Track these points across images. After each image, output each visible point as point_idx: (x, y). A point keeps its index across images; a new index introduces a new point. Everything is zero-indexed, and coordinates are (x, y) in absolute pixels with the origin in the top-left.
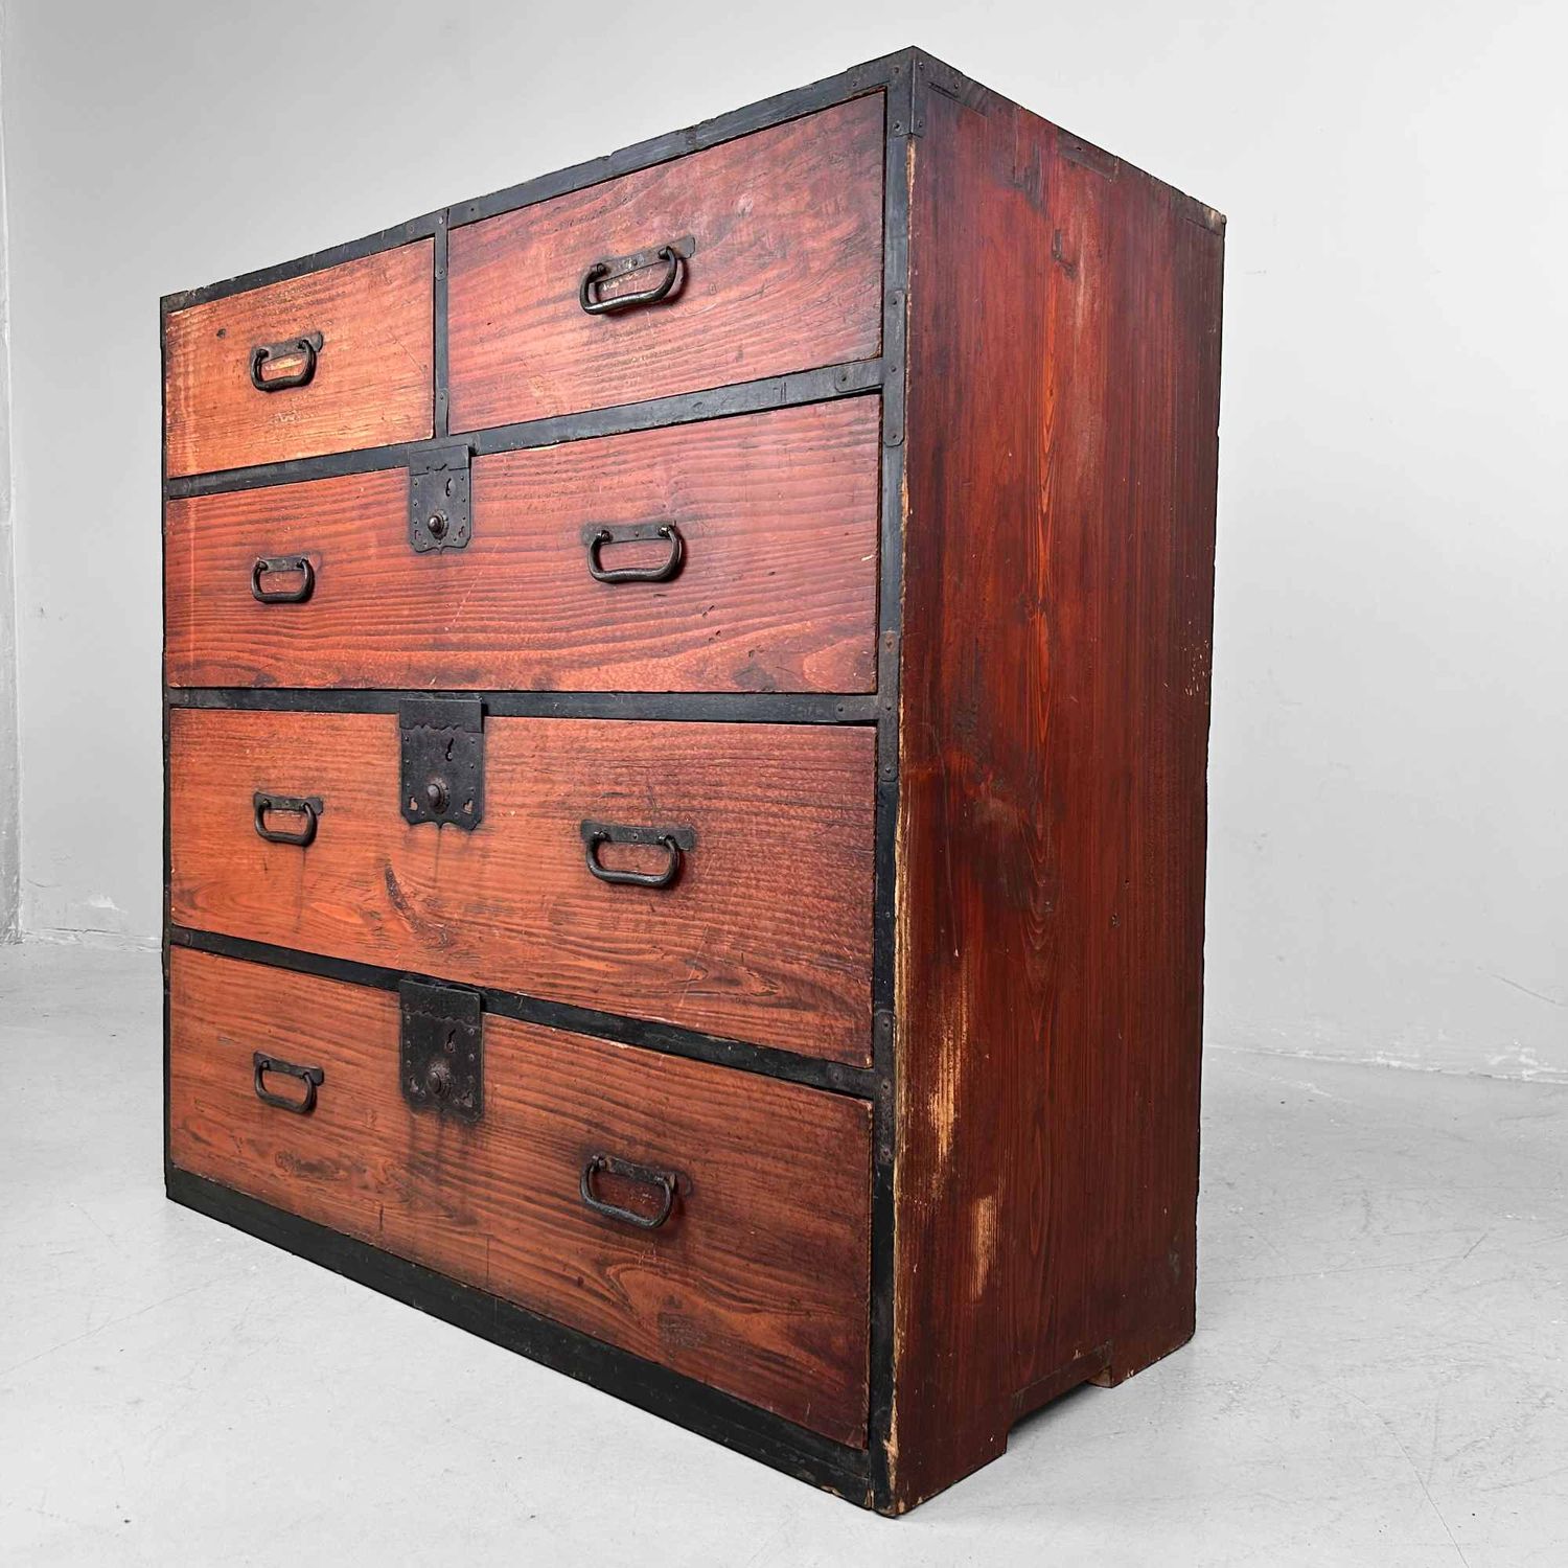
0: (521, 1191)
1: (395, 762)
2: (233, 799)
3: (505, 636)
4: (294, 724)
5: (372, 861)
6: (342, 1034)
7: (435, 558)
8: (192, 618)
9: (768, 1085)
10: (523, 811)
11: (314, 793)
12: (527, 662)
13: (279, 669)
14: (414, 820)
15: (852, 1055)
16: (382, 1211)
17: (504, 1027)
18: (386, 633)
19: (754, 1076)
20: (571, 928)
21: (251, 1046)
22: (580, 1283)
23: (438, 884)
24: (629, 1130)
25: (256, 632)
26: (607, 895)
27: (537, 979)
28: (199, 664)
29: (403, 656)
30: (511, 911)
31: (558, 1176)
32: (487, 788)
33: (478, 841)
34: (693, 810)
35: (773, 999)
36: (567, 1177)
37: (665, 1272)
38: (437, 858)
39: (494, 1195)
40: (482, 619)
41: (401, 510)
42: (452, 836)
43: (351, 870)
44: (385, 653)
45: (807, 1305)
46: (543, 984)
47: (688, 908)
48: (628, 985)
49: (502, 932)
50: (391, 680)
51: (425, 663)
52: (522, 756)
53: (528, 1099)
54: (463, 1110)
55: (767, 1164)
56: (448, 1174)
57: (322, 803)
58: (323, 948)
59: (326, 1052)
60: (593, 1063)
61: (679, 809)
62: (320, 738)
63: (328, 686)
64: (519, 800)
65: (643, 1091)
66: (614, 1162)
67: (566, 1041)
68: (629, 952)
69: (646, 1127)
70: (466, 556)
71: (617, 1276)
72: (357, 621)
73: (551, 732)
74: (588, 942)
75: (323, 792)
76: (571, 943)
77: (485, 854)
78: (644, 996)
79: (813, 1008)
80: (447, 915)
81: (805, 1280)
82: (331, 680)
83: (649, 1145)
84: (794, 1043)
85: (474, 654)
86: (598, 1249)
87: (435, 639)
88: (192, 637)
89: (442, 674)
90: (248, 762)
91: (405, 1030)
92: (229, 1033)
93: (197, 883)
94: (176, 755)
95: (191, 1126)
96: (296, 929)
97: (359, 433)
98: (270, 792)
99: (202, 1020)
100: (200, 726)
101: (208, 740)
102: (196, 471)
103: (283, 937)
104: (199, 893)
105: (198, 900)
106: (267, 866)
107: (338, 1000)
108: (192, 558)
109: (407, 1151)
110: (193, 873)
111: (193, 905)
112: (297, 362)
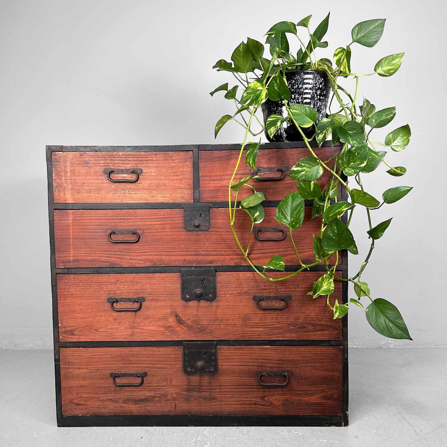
0: (233, 387)
1: (179, 286)
2: (96, 301)
3: (223, 253)
4: (130, 277)
5: (169, 313)
6: (156, 361)
7: (195, 233)
8: (72, 247)
9: (315, 348)
10: (233, 295)
11: (141, 296)
12: (232, 259)
13: (122, 262)
14: (187, 300)
15: (338, 338)
16: (175, 405)
17: (226, 348)
18: (174, 252)
19: (310, 347)
20: (250, 322)
21: (107, 372)
22: (256, 404)
23: (198, 316)
24: (271, 365)
25: (109, 251)
26: (263, 313)
27: (237, 335)
28: (75, 261)
29: (183, 258)
30: (228, 320)
31: (247, 380)
32: (217, 290)
33: (214, 303)
34: (290, 291)
35: (316, 330)
36: (253, 381)
37: (284, 394)
38: (198, 309)
39: (223, 390)
40: (215, 248)
41: (181, 220)
42: (203, 303)
43: (159, 316)
44: (173, 257)
45: (326, 390)
46: (240, 336)
47: (289, 313)
48: (270, 333)
49: (224, 325)
50: (176, 264)
51: (191, 259)
52: (231, 282)
53: (235, 365)
54: (210, 372)
55: (315, 364)
56: (204, 389)
57: (144, 299)
59: (148, 367)
60: (259, 352)
61: (286, 291)
62: (143, 281)
63: (147, 266)
64: (230, 292)
65: (276, 355)
66: (267, 373)
67: (249, 348)
68: (270, 325)
69: (277, 364)
70: (207, 233)
71: (269, 399)
72: (160, 248)
73: (241, 275)
74: (256, 324)
75: (145, 296)
76: (250, 325)
77: (217, 307)
78: (275, 335)
79: (327, 330)
80: (202, 324)
81: (326, 386)
82: (148, 264)
83: (278, 367)
84: (322, 338)
85: (211, 257)
86: (262, 395)
87: (195, 253)
88: (72, 252)
89: (199, 262)
90: (104, 289)
91: (185, 355)
92: (96, 370)
93: (75, 327)
94: (61, 289)
95: (75, 401)
96: (132, 335)
97: (160, 198)
98: (117, 297)
99: (80, 368)
100: (76, 280)
101: (81, 284)
102: (73, 202)
103: (125, 338)
104: (77, 330)
105: (76, 332)
106: (115, 319)
107: (154, 352)
108: (71, 228)
109: (186, 387)
110: (72, 325)
111: (73, 334)
112: (129, 176)
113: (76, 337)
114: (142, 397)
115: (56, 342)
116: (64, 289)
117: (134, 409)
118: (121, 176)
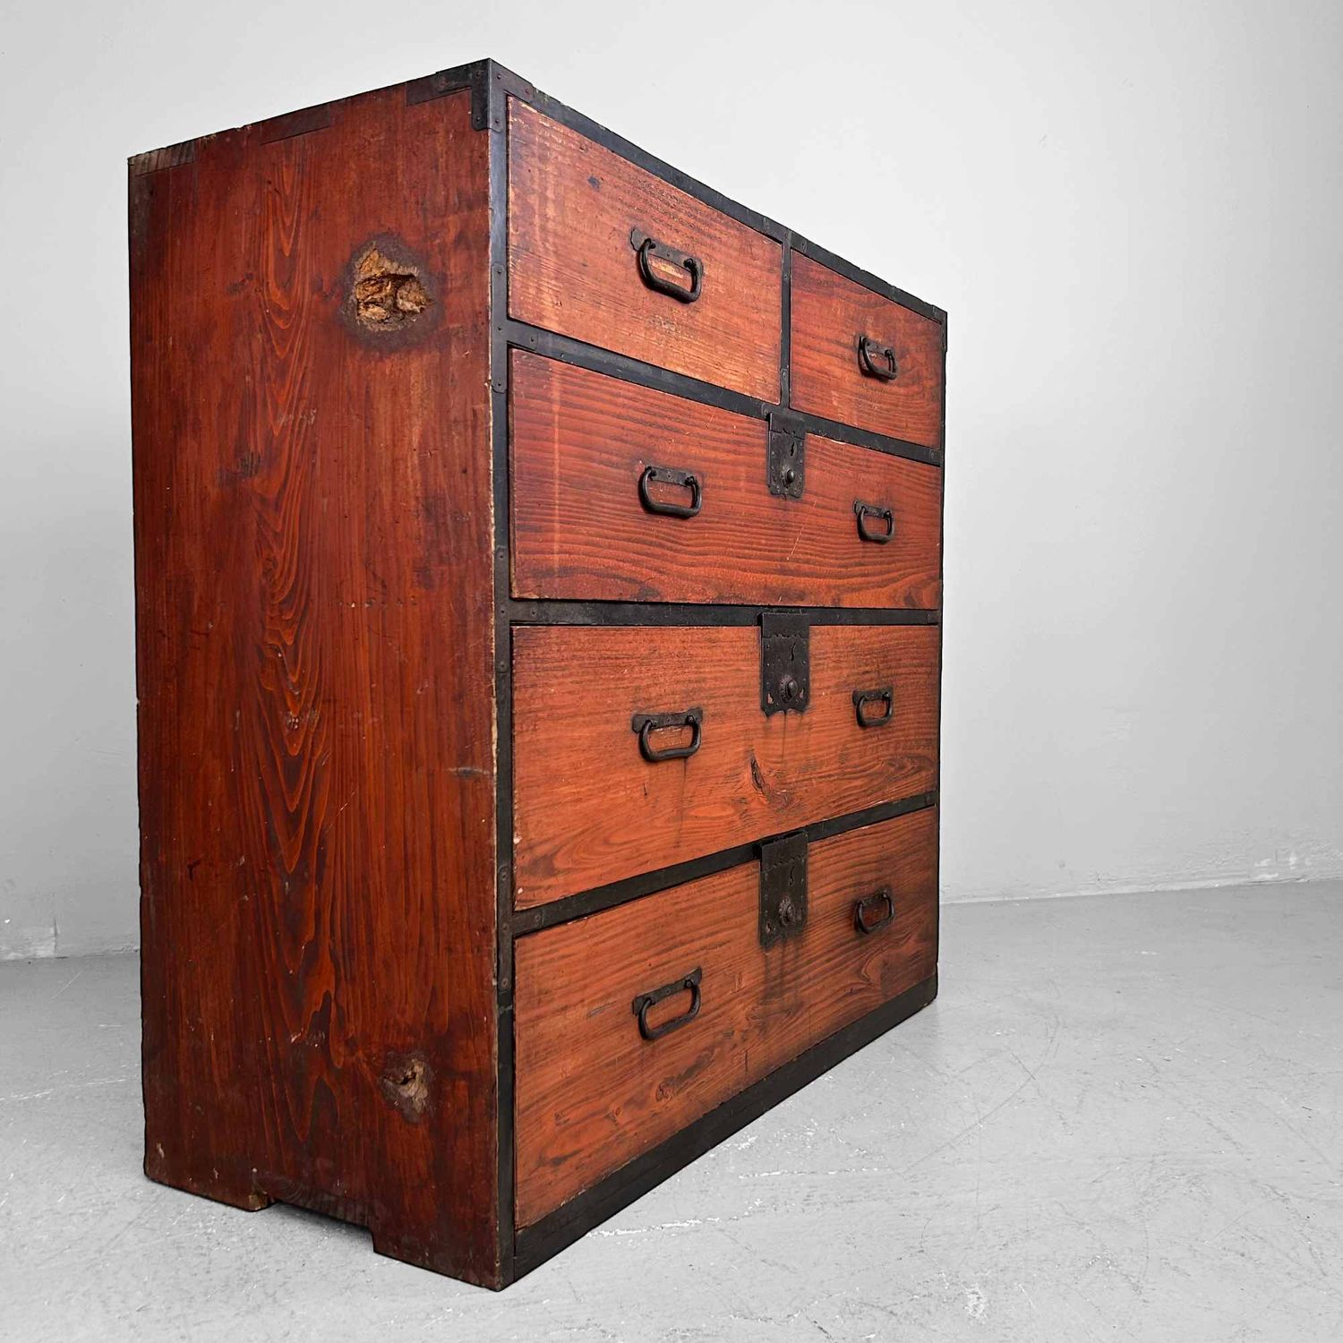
0: (825, 958)
1: (756, 668)
2: (608, 728)
3: (819, 568)
4: (675, 638)
5: (742, 755)
6: (717, 922)
7: (783, 502)
8: (557, 512)
9: (913, 816)
10: (829, 691)
11: (694, 704)
12: (829, 587)
13: (662, 582)
14: (768, 710)
15: (931, 786)
16: (746, 1056)
17: (818, 848)
18: (750, 557)
19: (909, 815)
20: (848, 764)
21: (629, 996)
22: (851, 992)
23: (784, 759)
24: (870, 877)
25: (639, 541)
26: (863, 736)
27: (832, 806)
28: (566, 571)
29: (763, 578)
30: (821, 764)
31: (841, 931)
32: (810, 678)
33: (806, 718)
34: (892, 676)
35: (913, 770)
36: (848, 929)
37: (882, 949)
38: (784, 738)
39: (812, 974)
40: (807, 554)
41: (763, 455)
42: (793, 719)
43: (725, 768)
44: (749, 575)
45: (922, 919)
46: (835, 807)
47: (889, 733)
48: (868, 788)
49: (817, 781)
50: (754, 598)
51: (775, 584)
52: (827, 652)
53: (828, 891)
54: (798, 925)
55: (913, 857)
56: (789, 982)
57: (702, 712)
58: (701, 850)
59: (704, 948)
60: (856, 845)
61: (888, 677)
62: (699, 651)
63: (708, 601)
64: (826, 684)
65: (874, 849)
66: (864, 899)
67: (846, 839)
68: (869, 768)
69: (876, 870)
70: (799, 505)
71: (866, 971)
72: (730, 543)
73: (839, 635)
74: (854, 770)
75: (702, 702)
76: (847, 773)
77: (810, 727)
78: (875, 792)
79: (924, 768)
80: (789, 781)
81: (923, 906)
82: (710, 596)
83: (877, 879)
84: (919, 790)
85: (803, 580)
86: (858, 962)
87: (781, 566)
88: (557, 536)
89: (786, 594)
90: (626, 683)
91: (764, 887)
92: (602, 999)
93: (557, 842)
94: (525, 687)
95: (552, 1153)
96: (677, 845)
97: (732, 377)
98: (651, 712)
99: (565, 1009)
100: (563, 647)
101: (575, 662)
102: (555, 328)
103: (665, 857)
104: (559, 854)
105: (559, 863)
106: (647, 792)
107: (714, 892)
108: (556, 437)
109: (761, 988)
110: (551, 832)
111: (552, 872)
112: (679, 275)
113: (561, 879)
114: (692, 1061)
115: (505, 921)
116: (532, 686)
117: (677, 1109)
118: (663, 269)
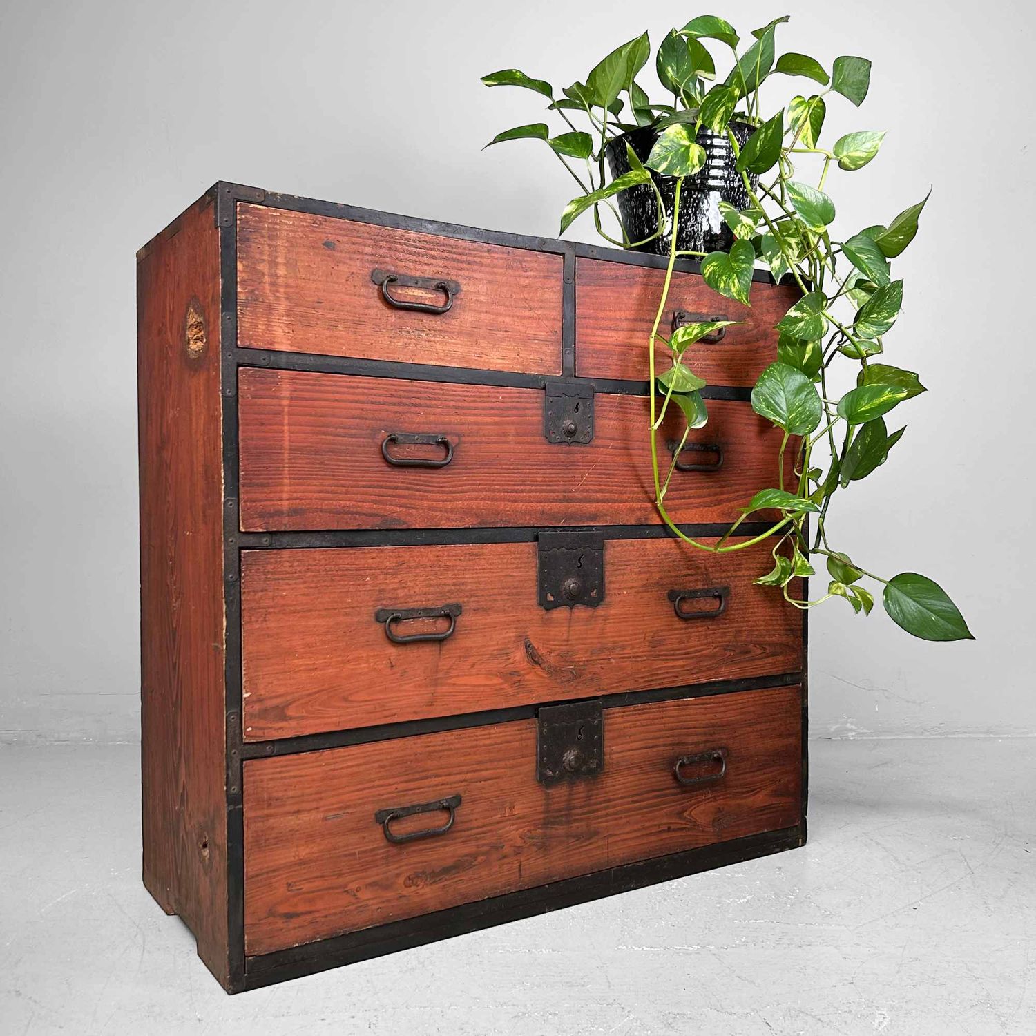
0: (630, 799)
1: (532, 573)
2: (348, 619)
3: (617, 495)
4: (430, 553)
5: (513, 639)
6: (480, 763)
7: (565, 448)
8: (286, 472)
9: (762, 692)
10: (634, 590)
11: (453, 601)
12: (632, 510)
13: (411, 515)
14: (548, 607)
15: (797, 668)
16: (520, 866)
17: (619, 712)
18: (522, 491)
19: (755, 691)
20: (663, 648)
21: (371, 809)
22: (669, 830)
23: (570, 643)
24: (696, 739)
25: (381, 487)
26: (684, 626)
27: (640, 680)
28: (294, 512)
29: (539, 506)
30: (623, 647)
31: (654, 780)
32: (606, 580)
33: (600, 612)
34: (728, 577)
35: (764, 655)
36: (664, 779)
37: (715, 799)
38: (569, 627)
39: (612, 810)
40: (600, 485)
41: (537, 415)
42: (581, 612)
43: (491, 648)
44: (521, 504)
45: (779, 778)
46: (645, 682)
47: (725, 624)
48: (695, 668)
49: (618, 660)
50: (528, 521)
51: (556, 510)
52: (631, 560)
53: (634, 747)
54: (590, 771)
55: (763, 727)
56: (578, 815)
57: (461, 607)
58: (460, 709)
59: (464, 781)
60: (675, 713)
61: (721, 578)
62: (458, 563)
63: (466, 526)
64: (629, 585)
65: (703, 717)
66: (688, 758)
67: (659, 707)
68: (695, 652)
69: (705, 734)
70: (588, 449)
71: (690, 815)
72: (495, 483)
73: (648, 546)
74: (672, 653)
75: (461, 600)
76: (662, 655)
77: (606, 618)
78: (704, 671)
79: (781, 653)
80: (577, 660)
81: (778, 767)
82: (469, 522)
83: (707, 741)
84: (773, 672)
85: (594, 505)
86: (678, 807)
87: (564, 496)
88: (286, 489)
89: (572, 517)
90: (368, 587)
91: (542, 739)
92: (340, 808)
93: (289, 698)
94: (254, 591)
95: (283, 909)
96: (431, 704)
97: (497, 359)
98: (398, 607)
99: (298, 812)
100: (296, 564)
101: (309, 574)
102: (289, 349)
103: (415, 712)
104: (294, 705)
105: (291, 712)
106: (394, 664)
107: (477, 740)
108: (286, 422)
109: (542, 816)
110: (282, 690)
111: (284, 718)
112: (430, 296)
113: (293, 723)
114: (450, 862)
115: (234, 748)
116: (262, 591)
117: (429, 896)
118: (411, 293)
